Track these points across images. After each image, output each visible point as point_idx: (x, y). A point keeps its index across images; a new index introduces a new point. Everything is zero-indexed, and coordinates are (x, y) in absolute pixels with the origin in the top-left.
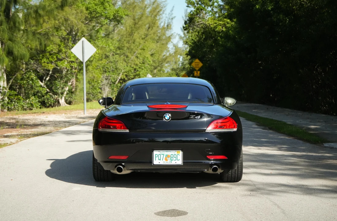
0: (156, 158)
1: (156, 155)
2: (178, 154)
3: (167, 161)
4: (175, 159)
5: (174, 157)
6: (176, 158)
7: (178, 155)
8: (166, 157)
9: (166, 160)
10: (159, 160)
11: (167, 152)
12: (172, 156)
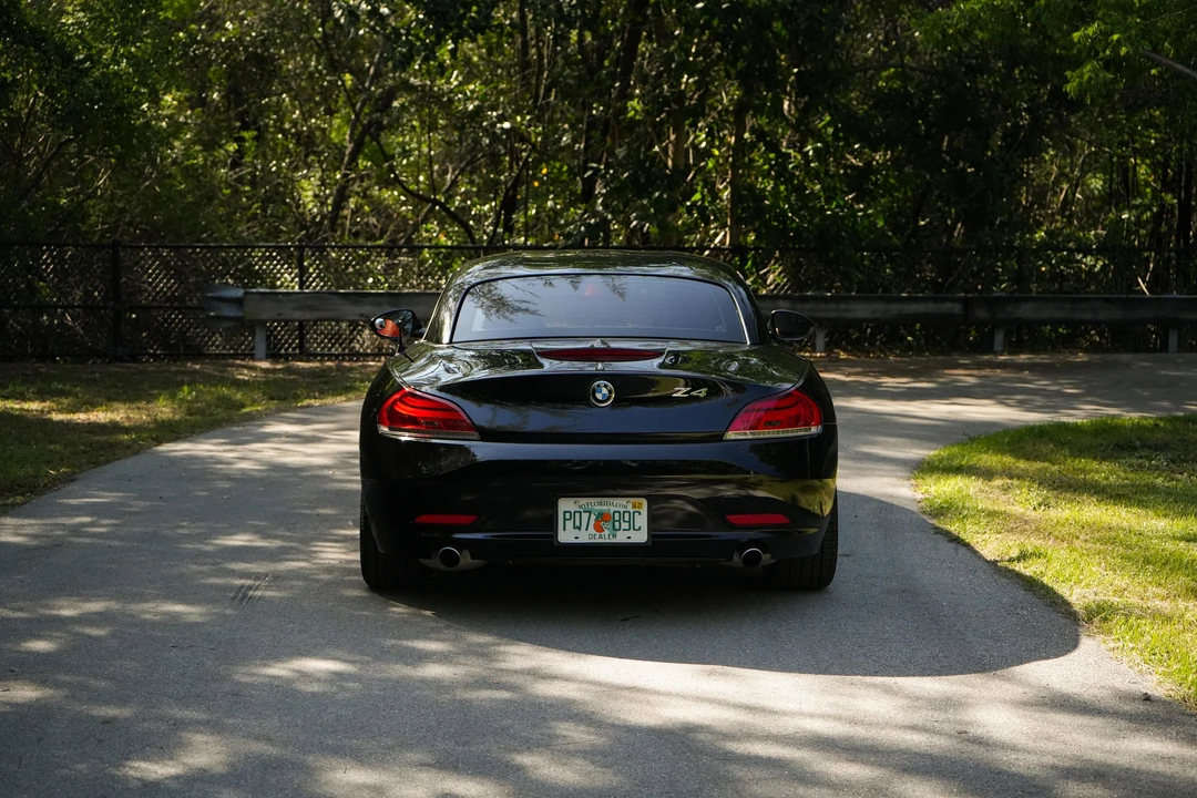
0: (567, 522)
1: (565, 512)
2: (637, 510)
3: (602, 534)
4: (625, 526)
5: (624, 521)
6: (629, 522)
8: (596, 520)
9: (599, 529)
10: (574, 528)
11: (600, 504)
12: (617, 518)
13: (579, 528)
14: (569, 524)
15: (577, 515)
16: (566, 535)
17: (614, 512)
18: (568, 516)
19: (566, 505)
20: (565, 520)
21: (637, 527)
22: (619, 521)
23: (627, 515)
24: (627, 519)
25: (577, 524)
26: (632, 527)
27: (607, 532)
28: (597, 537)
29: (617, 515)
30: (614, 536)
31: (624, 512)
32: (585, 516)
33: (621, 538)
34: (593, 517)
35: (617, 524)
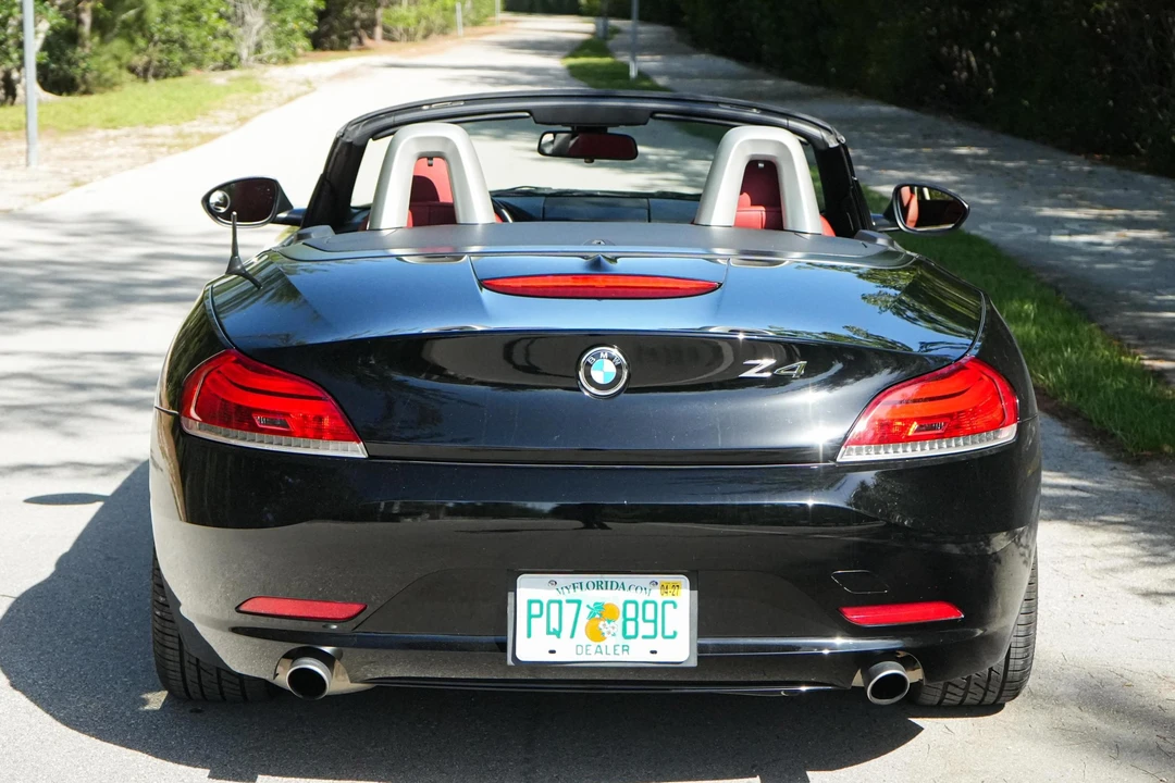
0: (533, 620)
1: (530, 602)
2: (669, 598)
3: (602, 644)
4: (646, 629)
5: (645, 620)
6: (655, 621)
7: (669, 607)
8: (591, 617)
9: (596, 635)
10: (549, 633)
11: (598, 586)
12: (631, 612)
13: (558, 633)
14: (539, 625)
15: (554, 608)
16: (532, 646)
17: (626, 603)
18: (535, 609)
19: (532, 588)
20: (530, 616)
21: (669, 632)
22: (635, 620)
23: (650, 608)
24: (650, 615)
25: (554, 625)
26: (660, 631)
27: (610, 641)
28: (592, 649)
29: (631, 609)
30: (625, 649)
31: (645, 603)
32: (569, 610)
33: (639, 652)
34: (585, 612)
35: (631, 626)
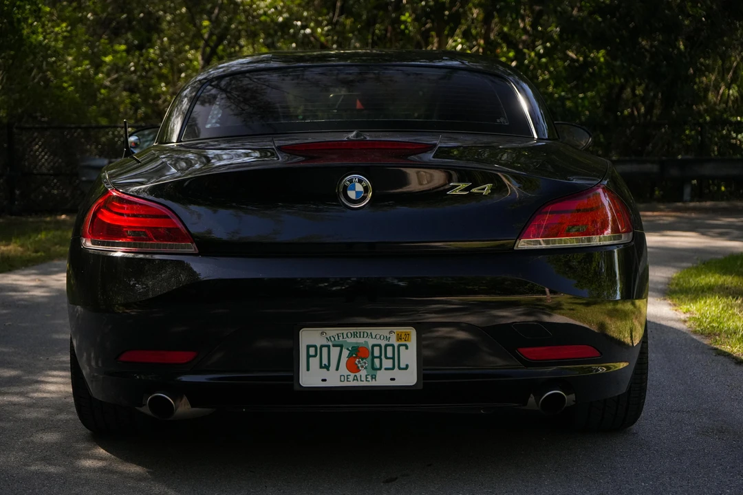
1: (308, 347)
2: (403, 342)
3: (358, 374)
7: (402, 348)
8: (350, 356)
9: (353, 368)
11: (354, 335)
12: (377, 353)
13: (327, 367)
14: (314, 362)
15: (325, 350)
16: (311, 377)
17: (373, 346)
18: (312, 351)
19: (309, 337)
20: (309, 356)
21: (402, 365)
22: (380, 357)
23: (389, 349)
24: (390, 354)
25: (325, 362)
26: (397, 365)
27: (363, 373)
28: (351, 378)
29: (377, 350)
30: (374, 377)
31: (386, 346)
32: (335, 351)
33: (383, 379)
34: (346, 353)
35: (377, 361)
